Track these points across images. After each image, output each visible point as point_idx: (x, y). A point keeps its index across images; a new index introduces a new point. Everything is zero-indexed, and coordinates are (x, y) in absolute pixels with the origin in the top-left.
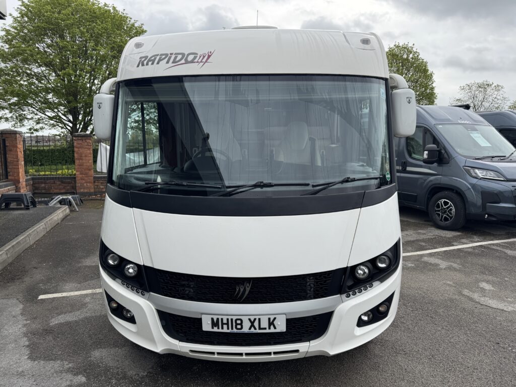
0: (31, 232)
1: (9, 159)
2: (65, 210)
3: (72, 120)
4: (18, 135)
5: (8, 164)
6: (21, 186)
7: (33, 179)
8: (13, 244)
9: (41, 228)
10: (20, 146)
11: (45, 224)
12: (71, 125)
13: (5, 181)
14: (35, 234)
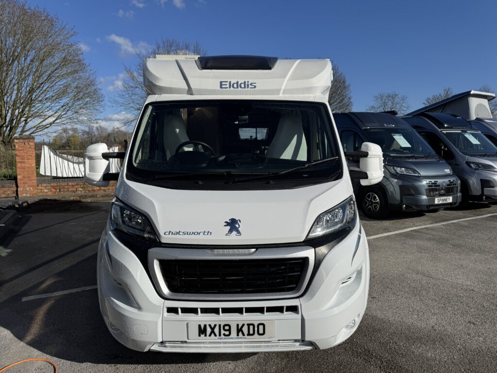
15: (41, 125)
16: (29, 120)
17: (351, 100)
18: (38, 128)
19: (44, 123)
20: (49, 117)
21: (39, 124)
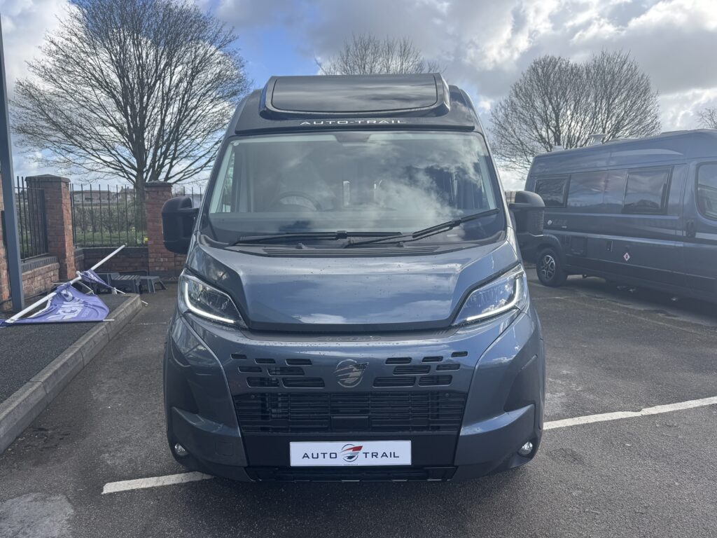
0: (84, 343)
1: (50, 221)
2: (136, 301)
3: (136, 166)
4: (63, 185)
5: (48, 229)
6: (68, 263)
7: (84, 252)
8: (56, 369)
9: (101, 334)
10: (66, 201)
11: (106, 327)
12: (135, 173)
13: (43, 256)
14: (91, 346)
15: (189, 169)
16: (174, 162)
17: (658, 120)
18: (186, 174)
19: (192, 167)
20: (200, 157)
21: (187, 168)
